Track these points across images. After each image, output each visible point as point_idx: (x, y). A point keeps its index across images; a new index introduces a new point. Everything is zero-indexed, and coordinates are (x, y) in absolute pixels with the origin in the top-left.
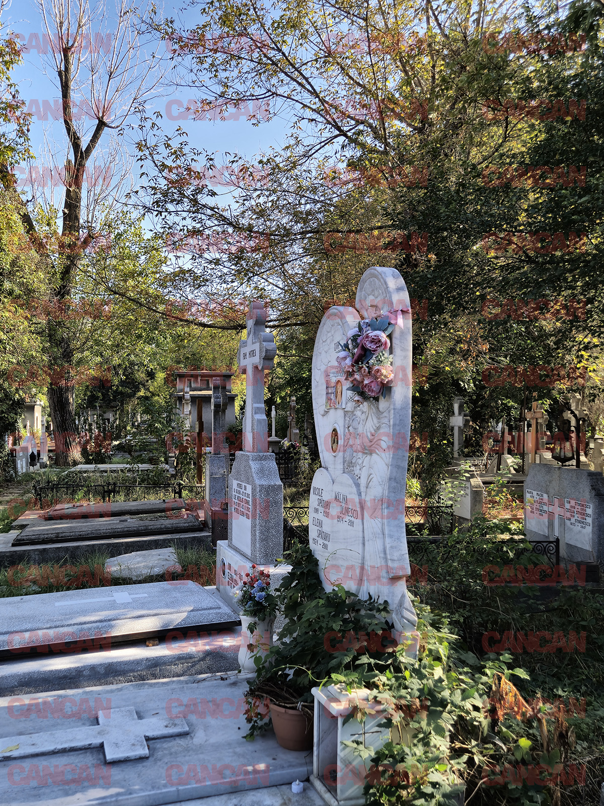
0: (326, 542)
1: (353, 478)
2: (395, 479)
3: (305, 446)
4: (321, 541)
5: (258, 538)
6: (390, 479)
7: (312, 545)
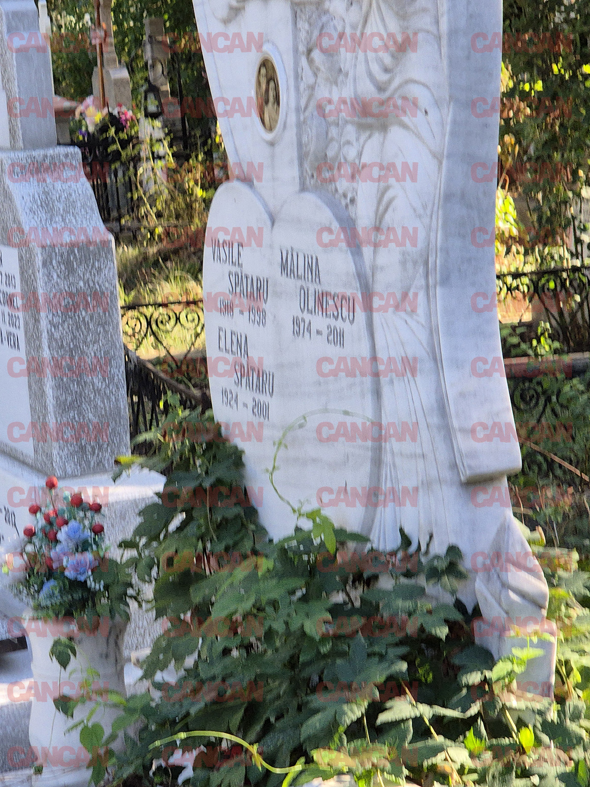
0: (263, 398)
1: (332, 205)
2: (463, 196)
3: (154, 116)
4: (246, 396)
5: (50, 402)
6: (448, 197)
7: (220, 411)
